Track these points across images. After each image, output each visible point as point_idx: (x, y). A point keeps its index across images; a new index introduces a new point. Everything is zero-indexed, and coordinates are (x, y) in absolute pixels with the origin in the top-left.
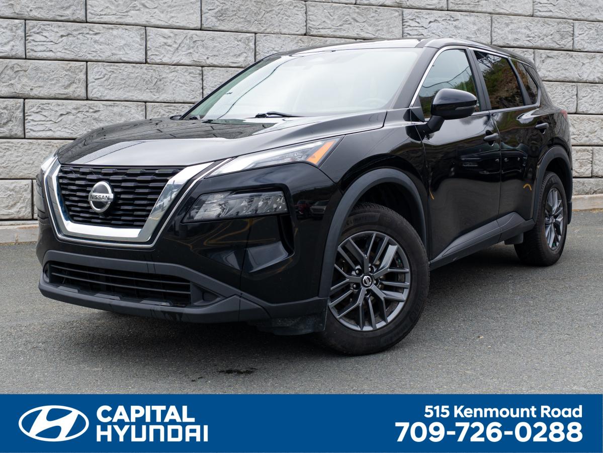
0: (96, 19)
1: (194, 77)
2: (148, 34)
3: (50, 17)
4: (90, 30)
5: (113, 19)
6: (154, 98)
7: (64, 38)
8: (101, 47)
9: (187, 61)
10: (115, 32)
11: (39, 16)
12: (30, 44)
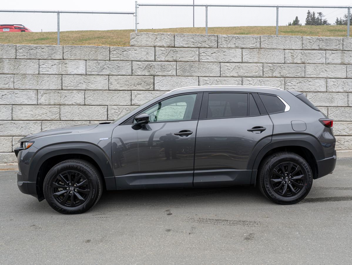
0: (309, 76)
1: (345, 97)
2: (327, 81)
3: (293, 76)
4: (307, 80)
5: (315, 76)
6: (331, 105)
7: (298, 84)
8: (311, 87)
9: (342, 91)
10: (316, 81)
11: (289, 76)
12: (286, 87)
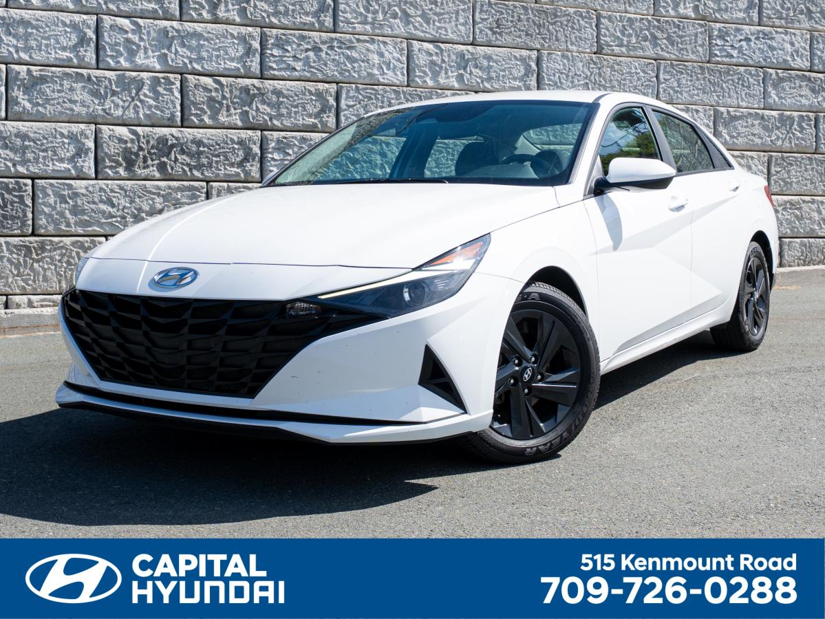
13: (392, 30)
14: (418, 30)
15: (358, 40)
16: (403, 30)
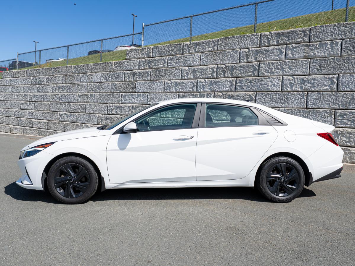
0: (262, 75)
5: (269, 74)
7: (248, 84)
8: (262, 86)
11: (241, 76)
12: (237, 87)
13: (277, 74)
14: (287, 72)
15: (264, 78)
16: (281, 73)
